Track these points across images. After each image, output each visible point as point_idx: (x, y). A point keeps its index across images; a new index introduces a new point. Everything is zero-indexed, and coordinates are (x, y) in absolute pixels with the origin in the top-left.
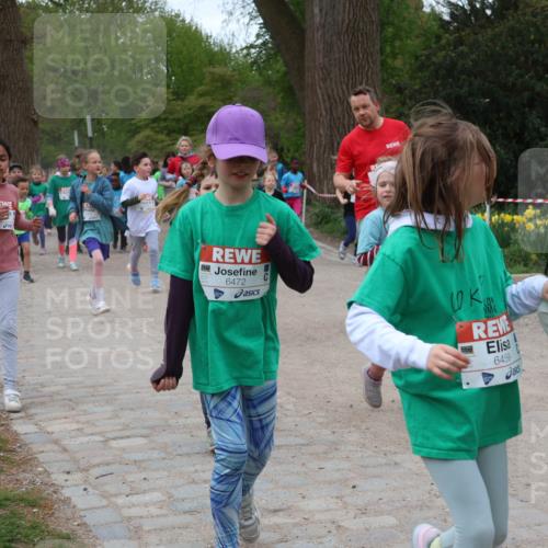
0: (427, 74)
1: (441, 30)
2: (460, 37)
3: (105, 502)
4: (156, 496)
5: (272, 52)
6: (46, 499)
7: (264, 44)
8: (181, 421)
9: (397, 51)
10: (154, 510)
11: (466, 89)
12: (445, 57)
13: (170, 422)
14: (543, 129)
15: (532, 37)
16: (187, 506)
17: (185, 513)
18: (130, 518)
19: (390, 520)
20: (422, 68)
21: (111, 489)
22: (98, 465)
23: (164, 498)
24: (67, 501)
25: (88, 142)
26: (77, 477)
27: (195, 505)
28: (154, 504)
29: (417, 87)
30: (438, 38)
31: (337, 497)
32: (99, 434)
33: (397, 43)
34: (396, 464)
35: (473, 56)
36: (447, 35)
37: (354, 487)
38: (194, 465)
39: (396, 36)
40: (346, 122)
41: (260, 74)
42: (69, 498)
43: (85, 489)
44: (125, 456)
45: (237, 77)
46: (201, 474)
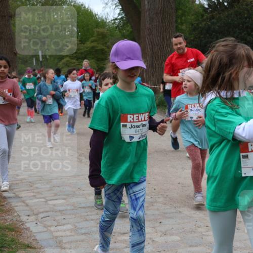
0: (197, 32)
1: (204, 12)
2: (212, 15)
3: (45, 229)
4: (69, 227)
5: (126, 22)
6: (18, 228)
7: (122, 18)
8: (81, 192)
9: (183, 22)
10: (68, 233)
12: (205, 25)
13: (76, 192)
15: (246, 16)
16: (83, 231)
17: (83, 234)
18: (57, 236)
19: (177, 238)
20: (195, 29)
21: (48, 223)
22: (43, 212)
23: (72, 227)
24: (28, 229)
25: (39, 63)
26: (33, 218)
27: (87, 230)
28: (68, 230)
29: (192, 38)
30: (203, 16)
31: (153, 227)
32: (43, 198)
33: (183, 18)
34: (180, 212)
35: (219, 24)
36: (207, 14)
37: (160, 223)
38: (87, 212)
39: (183, 15)
40: (159, 55)
41: (120, 32)
42: (29, 228)
43: (36, 223)
44: (56, 208)
45: (109, 33)
46: (90, 217)
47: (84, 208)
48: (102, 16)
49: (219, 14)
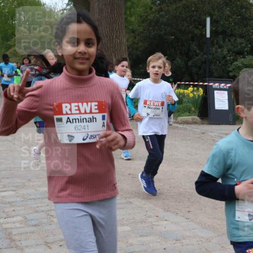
0: (146, 24)
1: (152, 5)
2: (161, 8)
4: (19, 218)
8: (31, 184)
9: (132, 13)
10: (18, 225)
11: (163, 32)
12: (154, 17)
13: (26, 184)
14: (198, 51)
15: (193, 9)
16: (34, 223)
17: (32, 226)
18: (6, 228)
19: (128, 228)
20: (143, 22)
23: (23, 219)
27: (38, 222)
28: (18, 222)
29: (141, 30)
30: (151, 8)
33: (132, 10)
34: (130, 203)
35: (167, 17)
36: (155, 7)
38: (37, 204)
39: (132, 7)
40: (109, 46)
44: (5, 200)
46: (40, 208)
47: (34, 199)
48: (51, 6)
49: (168, 6)
